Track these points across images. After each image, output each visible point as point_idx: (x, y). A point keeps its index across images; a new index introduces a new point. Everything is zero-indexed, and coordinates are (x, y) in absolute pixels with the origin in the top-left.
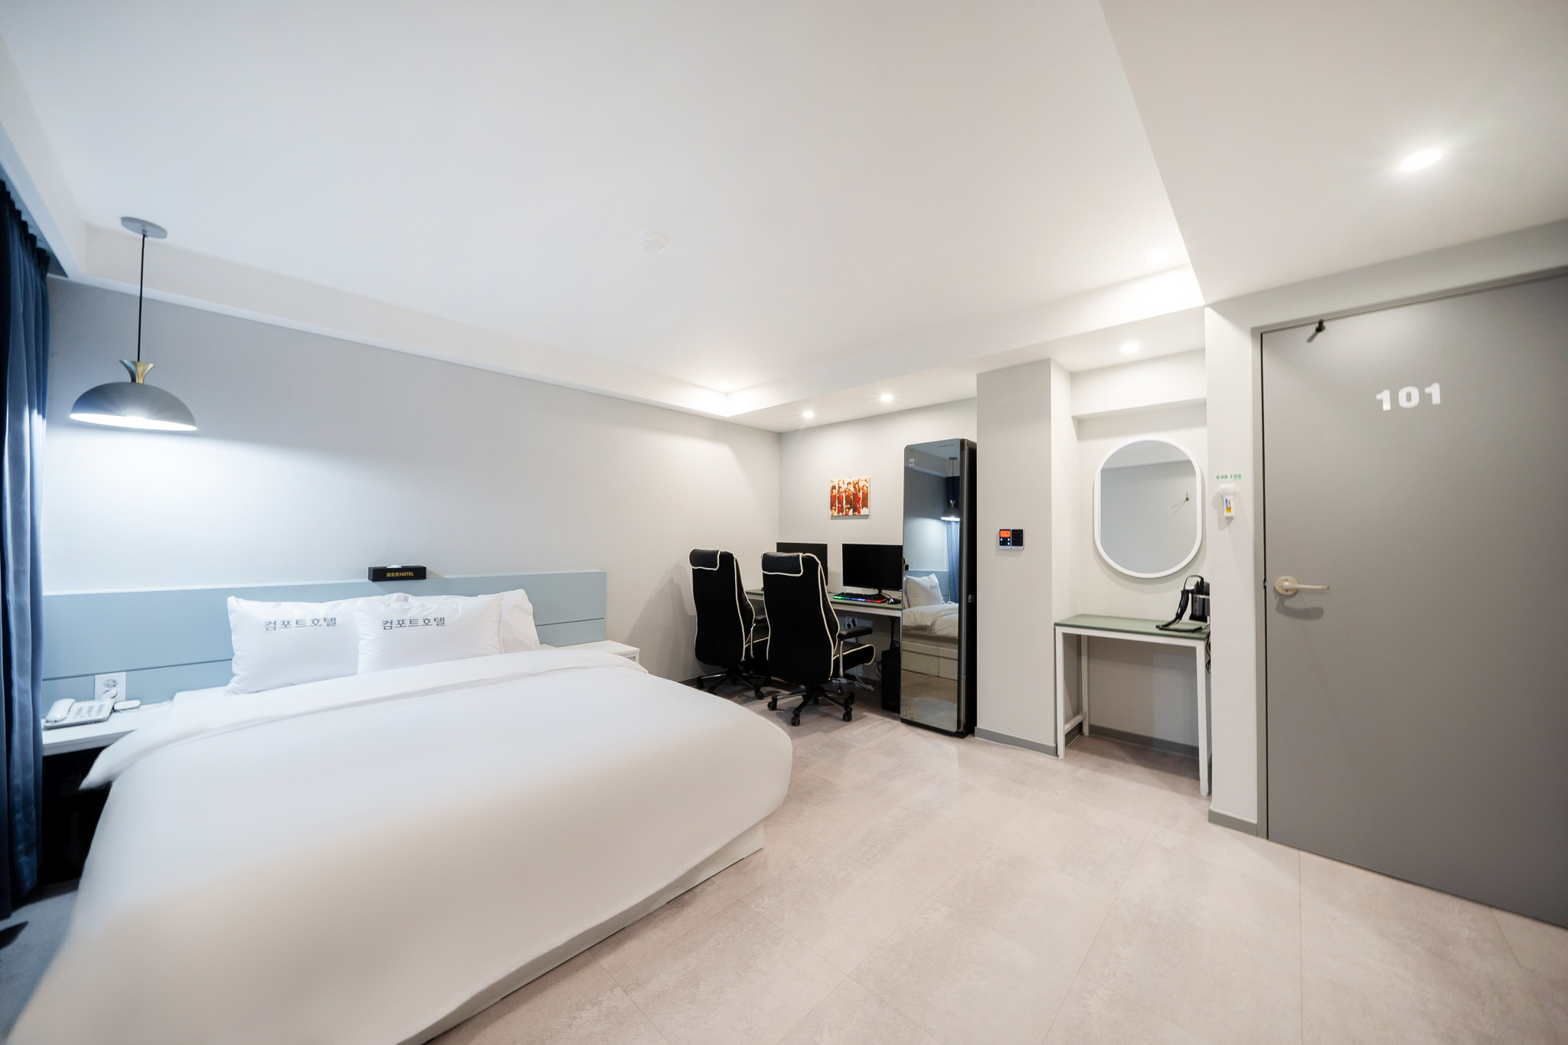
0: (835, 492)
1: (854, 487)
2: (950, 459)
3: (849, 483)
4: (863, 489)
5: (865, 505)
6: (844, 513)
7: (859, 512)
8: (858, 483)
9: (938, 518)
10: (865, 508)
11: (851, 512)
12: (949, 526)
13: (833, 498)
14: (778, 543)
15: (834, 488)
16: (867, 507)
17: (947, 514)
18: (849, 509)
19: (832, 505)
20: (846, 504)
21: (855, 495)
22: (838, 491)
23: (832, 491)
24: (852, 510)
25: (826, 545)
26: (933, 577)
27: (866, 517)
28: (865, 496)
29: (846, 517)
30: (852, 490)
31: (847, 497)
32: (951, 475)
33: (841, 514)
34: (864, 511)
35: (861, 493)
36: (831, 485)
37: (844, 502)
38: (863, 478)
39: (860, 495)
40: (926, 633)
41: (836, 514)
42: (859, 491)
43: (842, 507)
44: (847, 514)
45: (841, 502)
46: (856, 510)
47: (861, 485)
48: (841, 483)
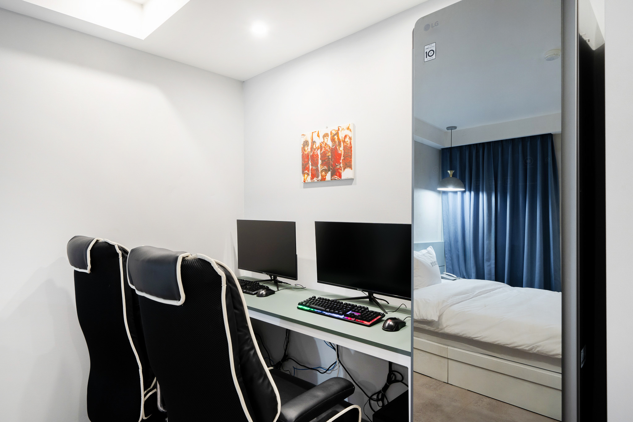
0: (308, 149)
1: (333, 140)
2: (448, 128)
3: (326, 135)
4: (344, 141)
5: (348, 164)
6: (320, 178)
7: (340, 176)
8: (337, 134)
9: (434, 189)
10: (348, 170)
11: (328, 177)
12: (445, 197)
13: (305, 158)
14: (238, 220)
15: (306, 143)
16: (350, 167)
17: (443, 184)
18: (326, 171)
19: (305, 168)
20: (322, 164)
21: (334, 151)
22: (312, 148)
23: (303, 149)
24: (330, 173)
25: (295, 223)
26: (430, 249)
27: (350, 181)
28: (349, 150)
29: (323, 183)
30: (330, 143)
31: (324, 155)
32: (448, 145)
33: (315, 179)
34: (346, 174)
35: (342, 149)
36: (303, 140)
37: (320, 162)
38: (345, 126)
39: (341, 150)
40: (432, 329)
41: (309, 179)
42: (340, 145)
43: (317, 170)
44: (323, 179)
45: (315, 164)
46: (336, 173)
47: (341, 136)
48: (316, 138)
